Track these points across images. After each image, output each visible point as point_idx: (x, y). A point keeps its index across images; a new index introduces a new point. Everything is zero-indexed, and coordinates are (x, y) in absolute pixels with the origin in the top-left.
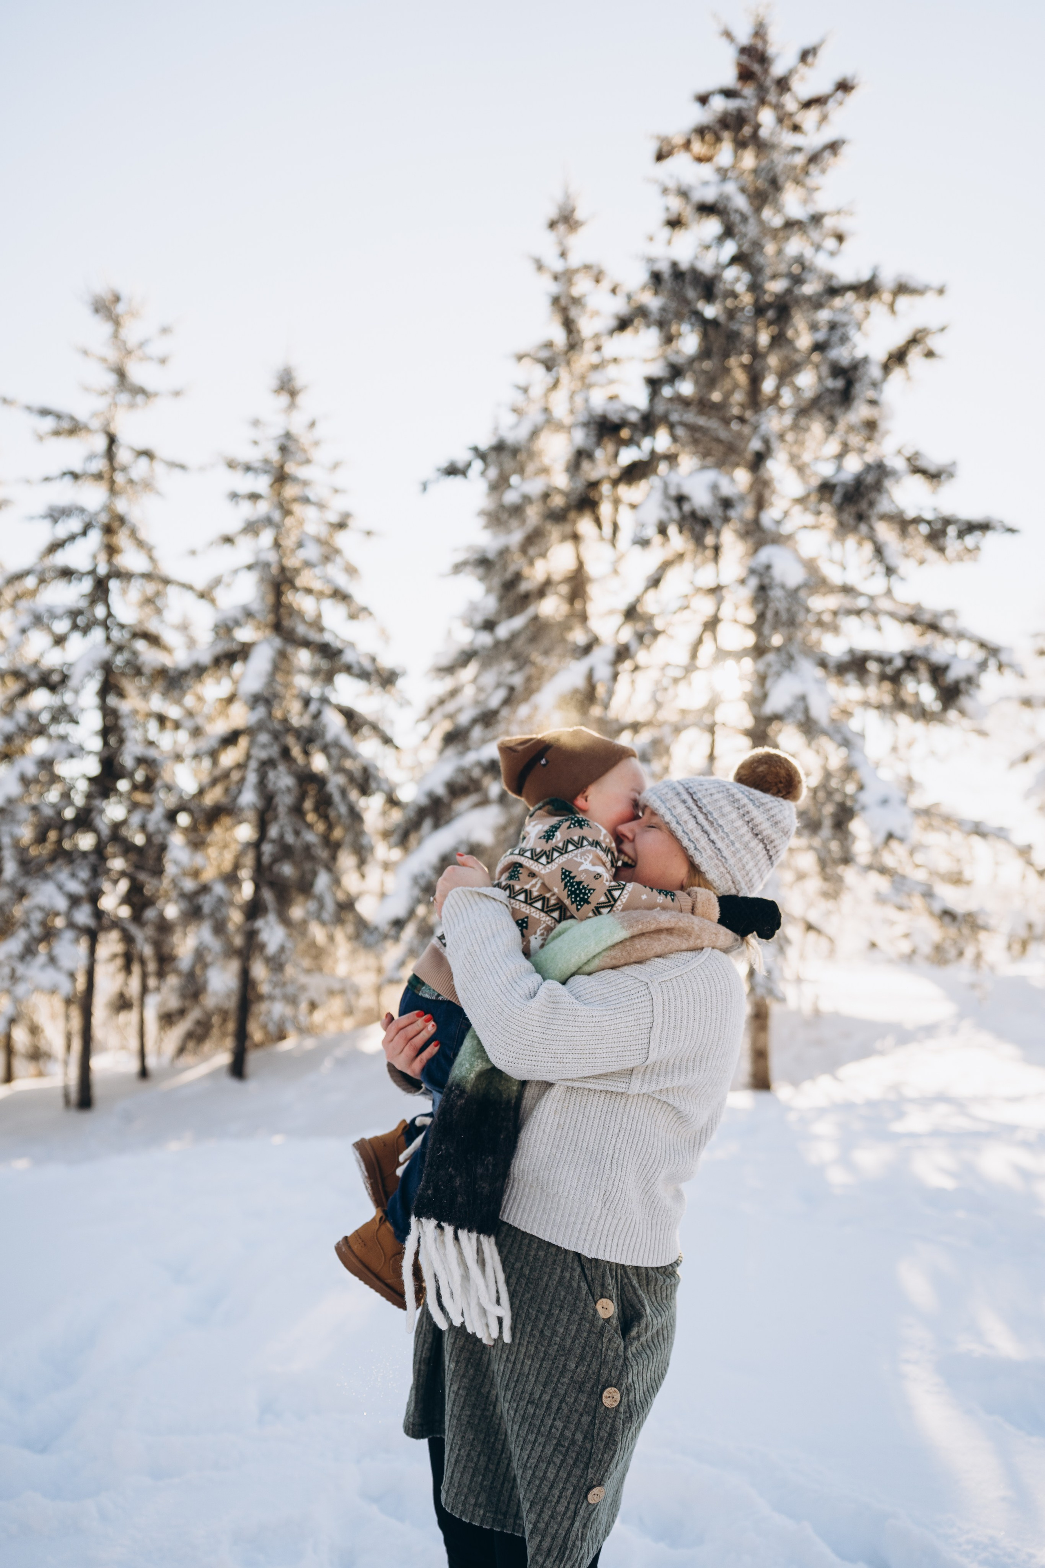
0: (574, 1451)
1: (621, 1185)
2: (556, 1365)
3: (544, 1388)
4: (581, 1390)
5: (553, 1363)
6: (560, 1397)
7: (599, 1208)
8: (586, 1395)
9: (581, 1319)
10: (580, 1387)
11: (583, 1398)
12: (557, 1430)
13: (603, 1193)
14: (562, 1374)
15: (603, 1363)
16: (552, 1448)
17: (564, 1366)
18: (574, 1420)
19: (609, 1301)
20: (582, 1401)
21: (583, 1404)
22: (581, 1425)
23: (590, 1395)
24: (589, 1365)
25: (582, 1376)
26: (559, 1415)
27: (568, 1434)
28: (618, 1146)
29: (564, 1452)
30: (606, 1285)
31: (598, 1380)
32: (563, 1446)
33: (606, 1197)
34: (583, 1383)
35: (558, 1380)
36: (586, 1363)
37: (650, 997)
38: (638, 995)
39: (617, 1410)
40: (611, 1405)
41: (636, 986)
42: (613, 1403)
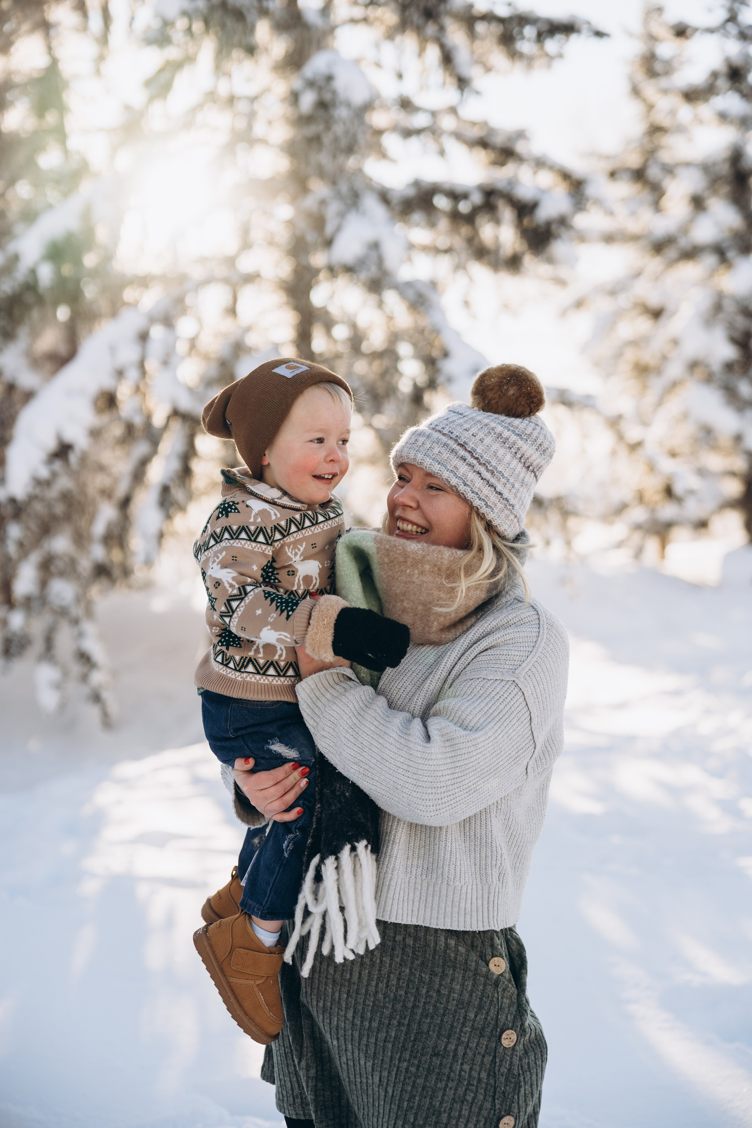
4: (481, 1035)
6: (465, 1045)
8: (486, 1039)
9: (475, 975)
10: (480, 1033)
11: (484, 1041)
14: (464, 1025)
15: (500, 1009)
16: (464, 1088)
17: (465, 1018)
18: (477, 1062)
19: (500, 959)
20: (483, 1044)
21: (484, 1046)
22: (484, 1064)
23: (490, 1038)
24: (487, 1013)
25: (482, 1023)
26: (466, 1060)
27: (475, 1074)
30: (495, 946)
31: (496, 1024)
34: (483, 1029)
35: (461, 1030)
36: (485, 1012)
37: (522, 694)
38: (511, 696)
39: (513, 1048)
40: (509, 1045)
41: (506, 689)
42: (511, 1043)
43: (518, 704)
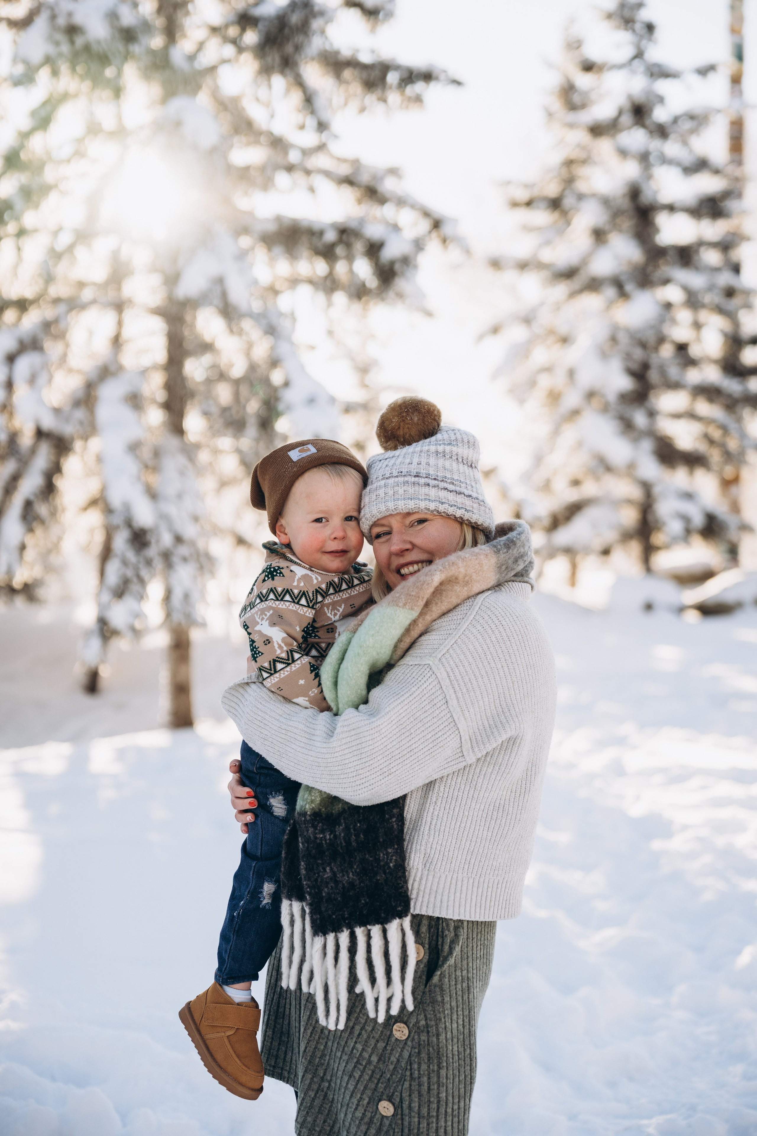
0: (370, 1069)
7: (420, 869)
12: (358, 1051)
13: (423, 856)
19: (421, 947)
29: (362, 1069)
30: (421, 932)
32: (361, 1065)
33: (426, 859)
38: (425, 679)
40: (401, 1037)
42: (403, 1036)
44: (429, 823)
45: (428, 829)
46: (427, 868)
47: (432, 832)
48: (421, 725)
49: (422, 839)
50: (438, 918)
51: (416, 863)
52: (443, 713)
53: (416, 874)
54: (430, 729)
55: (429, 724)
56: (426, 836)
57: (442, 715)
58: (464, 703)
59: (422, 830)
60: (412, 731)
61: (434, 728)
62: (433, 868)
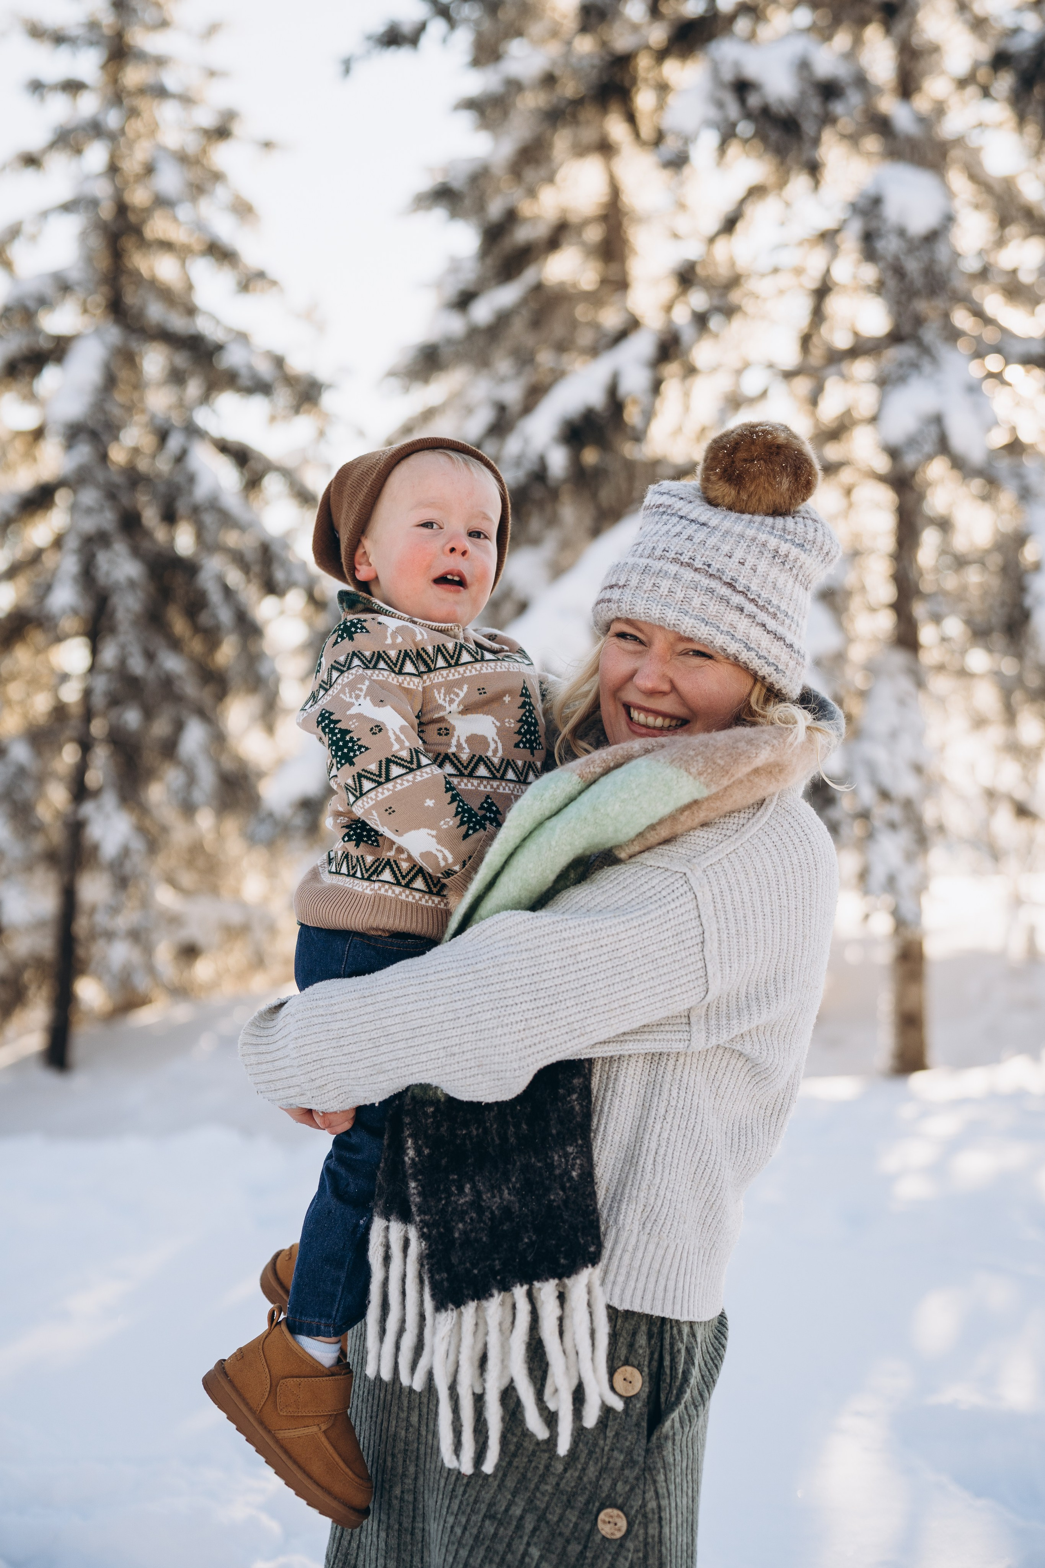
1: (668, 1197)
2: (533, 1464)
3: (514, 1497)
4: (569, 1505)
5: (530, 1461)
6: (539, 1513)
7: (636, 1232)
8: (576, 1513)
10: (569, 1501)
11: (572, 1516)
13: (641, 1210)
14: (543, 1478)
15: (605, 1470)
17: (547, 1467)
18: (556, 1548)
19: (636, 1373)
20: (570, 1521)
22: (567, 1556)
23: (580, 1512)
24: (583, 1469)
25: (573, 1484)
26: (536, 1539)
28: (665, 1135)
30: (637, 1346)
31: (595, 1495)
34: (574, 1495)
35: (537, 1488)
36: (580, 1466)
37: (693, 896)
38: (674, 896)
39: (621, 1543)
40: (612, 1534)
41: (667, 883)
42: (616, 1532)
43: (683, 910)
44: (653, 1153)
45: (651, 1162)
46: (647, 1230)
47: (659, 1168)
48: (651, 968)
49: (642, 1179)
50: (663, 1320)
51: (629, 1220)
52: (692, 959)
53: (628, 1239)
54: (665, 979)
55: (665, 970)
56: (649, 1174)
57: (689, 961)
58: (726, 951)
59: (641, 1163)
60: (635, 974)
61: (672, 978)
62: (658, 1230)
